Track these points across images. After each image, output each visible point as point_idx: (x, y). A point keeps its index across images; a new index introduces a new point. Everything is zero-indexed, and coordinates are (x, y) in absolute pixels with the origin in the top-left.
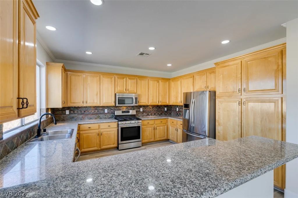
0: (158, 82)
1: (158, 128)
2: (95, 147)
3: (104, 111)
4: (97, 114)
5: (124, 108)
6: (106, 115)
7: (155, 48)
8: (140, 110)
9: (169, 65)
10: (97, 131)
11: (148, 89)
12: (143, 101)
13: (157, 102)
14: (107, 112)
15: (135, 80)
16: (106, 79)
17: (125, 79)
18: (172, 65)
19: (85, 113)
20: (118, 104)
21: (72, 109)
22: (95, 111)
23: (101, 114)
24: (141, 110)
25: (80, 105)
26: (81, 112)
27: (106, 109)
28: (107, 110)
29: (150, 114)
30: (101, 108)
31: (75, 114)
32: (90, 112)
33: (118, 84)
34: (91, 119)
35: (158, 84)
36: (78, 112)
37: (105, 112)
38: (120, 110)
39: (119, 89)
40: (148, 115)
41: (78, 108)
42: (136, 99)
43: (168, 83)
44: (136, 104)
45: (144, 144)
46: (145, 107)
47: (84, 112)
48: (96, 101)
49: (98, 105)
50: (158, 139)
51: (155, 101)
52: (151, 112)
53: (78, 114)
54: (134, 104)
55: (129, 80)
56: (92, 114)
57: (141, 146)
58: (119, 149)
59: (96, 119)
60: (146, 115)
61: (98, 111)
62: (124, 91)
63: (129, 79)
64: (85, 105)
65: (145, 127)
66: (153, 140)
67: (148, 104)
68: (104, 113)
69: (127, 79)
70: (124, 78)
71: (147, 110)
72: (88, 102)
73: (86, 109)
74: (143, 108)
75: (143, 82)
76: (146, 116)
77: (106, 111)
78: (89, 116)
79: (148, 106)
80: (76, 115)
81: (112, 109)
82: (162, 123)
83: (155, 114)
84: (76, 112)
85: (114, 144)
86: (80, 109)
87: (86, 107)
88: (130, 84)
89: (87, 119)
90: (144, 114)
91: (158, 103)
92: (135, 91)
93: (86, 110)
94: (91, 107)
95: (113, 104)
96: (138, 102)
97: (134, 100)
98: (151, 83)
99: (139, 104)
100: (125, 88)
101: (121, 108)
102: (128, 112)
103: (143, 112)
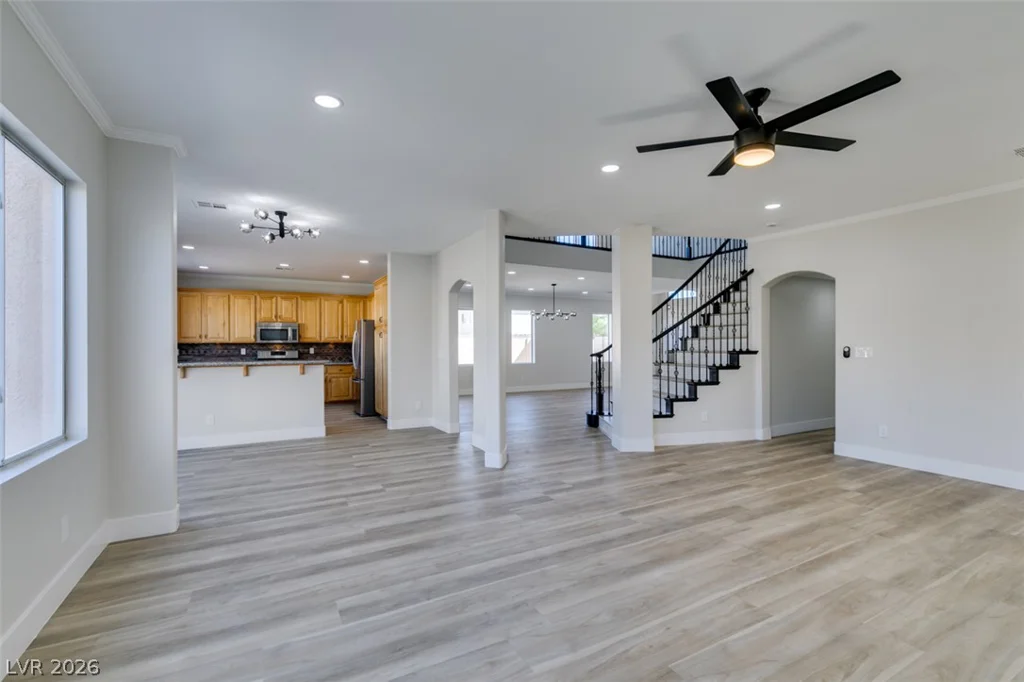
0: (342, 302)
1: (334, 380)
3: (240, 350)
4: (226, 356)
5: (278, 347)
6: (242, 359)
8: (309, 351)
9: (346, 277)
11: (321, 314)
12: (311, 335)
14: (245, 354)
15: (294, 301)
16: (240, 301)
17: (274, 300)
19: (206, 354)
20: (261, 339)
21: (184, 347)
22: (223, 351)
23: (233, 356)
24: (312, 351)
25: (197, 340)
26: (199, 352)
27: (243, 347)
28: (245, 349)
29: (330, 357)
30: (234, 347)
31: (189, 355)
32: (214, 352)
33: (262, 307)
35: (341, 305)
36: (193, 352)
37: (242, 354)
38: (269, 349)
39: (264, 314)
40: (326, 359)
41: (193, 345)
42: (294, 331)
43: (362, 304)
44: (293, 339)
46: (319, 345)
47: (205, 352)
48: (221, 335)
49: (226, 340)
50: (335, 399)
51: (334, 335)
52: (332, 355)
53: (194, 355)
54: (290, 340)
55: (283, 301)
56: (217, 358)
60: (321, 359)
61: (229, 351)
62: (272, 320)
63: (282, 298)
64: (204, 341)
68: (239, 355)
69: (279, 299)
70: (272, 297)
71: (324, 350)
72: (209, 336)
73: (207, 348)
74: (316, 347)
75: (309, 303)
77: (243, 352)
79: (325, 344)
80: (191, 357)
81: (252, 348)
82: (341, 371)
83: (340, 359)
84: (190, 352)
86: (196, 348)
87: (204, 344)
88: (285, 308)
90: (318, 358)
92: (294, 318)
94: (215, 344)
95: (252, 340)
96: (300, 337)
97: (290, 334)
98: (326, 304)
99: (301, 341)
100: (274, 313)
101: (272, 347)
102: (283, 353)
103: (316, 354)
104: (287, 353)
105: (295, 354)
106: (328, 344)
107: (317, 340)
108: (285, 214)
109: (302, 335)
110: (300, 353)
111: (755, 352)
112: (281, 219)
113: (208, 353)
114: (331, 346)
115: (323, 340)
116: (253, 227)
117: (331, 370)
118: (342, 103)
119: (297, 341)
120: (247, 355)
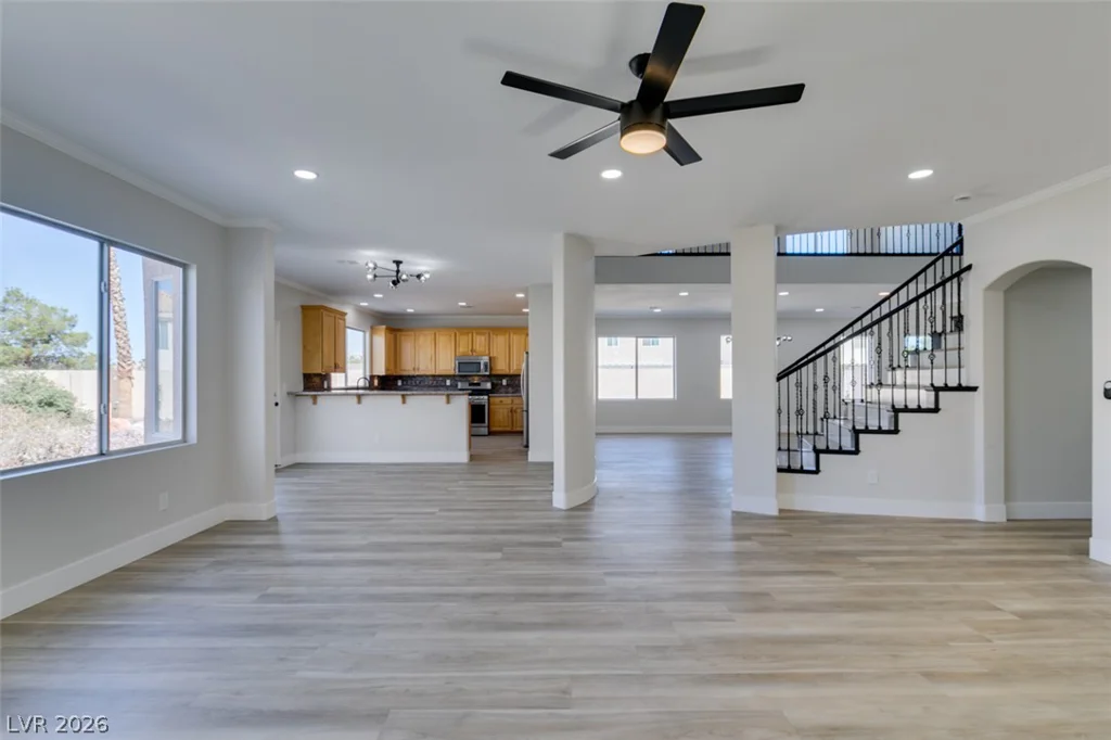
3: (445, 382)
4: (435, 386)
5: (476, 378)
6: (449, 390)
8: (502, 382)
9: (526, 310)
11: (510, 348)
12: (501, 367)
14: (449, 384)
15: (487, 336)
16: (444, 337)
17: (470, 335)
20: (460, 371)
21: (404, 378)
22: (432, 382)
23: (441, 386)
24: (504, 382)
25: (412, 373)
26: (416, 383)
27: (448, 379)
30: (440, 379)
31: (408, 385)
32: (426, 383)
33: (460, 343)
36: (411, 381)
37: (447, 384)
38: (468, 380)
39: (462, 350)
41: (410, 377)
42: (486, 364)
44: (485, 371)
45: (491, 433)
46: (510, 377)
47: (420, 383)
48: (430, 368)
49: (433, 373)
53: (412, 385)
54: (483, 373)
56: (429, 387)
57: (488, 435)
61: (437, 382)
62: (468, 353)
63: (477, 334)
64: (417, 373)
65: (496, 407)
66: (509, 429)
68: (445, 385)
69: (475, 334)
70: (469, 333)
71: (515, 382)
72: (421, 369)
74: (507, 379)
75: (500, 337)
77: (448, 382)
79: (515, 376)
80: (410, 387)
81: (455, 379)
84: (409, 382)
86: (413, 379)
87: (418, 376)
88: (480, 342)
90: (510, 389)
92: (487, 352)
93: (420, 379)
94: (427, 376)
95: (452, 373)
96: (491, 369)
97: (482, 367)
99: (494, 373)
100: (470, 347)
101: (470, 379)
102: (478, 384)
103: (508, 385)
104: (482, 383)
105: (489, 386)
107: (507, 372)
108: (401, 262)
109: (494, 368)
110: (493, 384)
111: (974, 389)
112: (398, 266)
113: (422, 384)
115: (512, 372)
116: (375, 276)
118: (318, 175)
119: (487, 373)
120: (451, 385)
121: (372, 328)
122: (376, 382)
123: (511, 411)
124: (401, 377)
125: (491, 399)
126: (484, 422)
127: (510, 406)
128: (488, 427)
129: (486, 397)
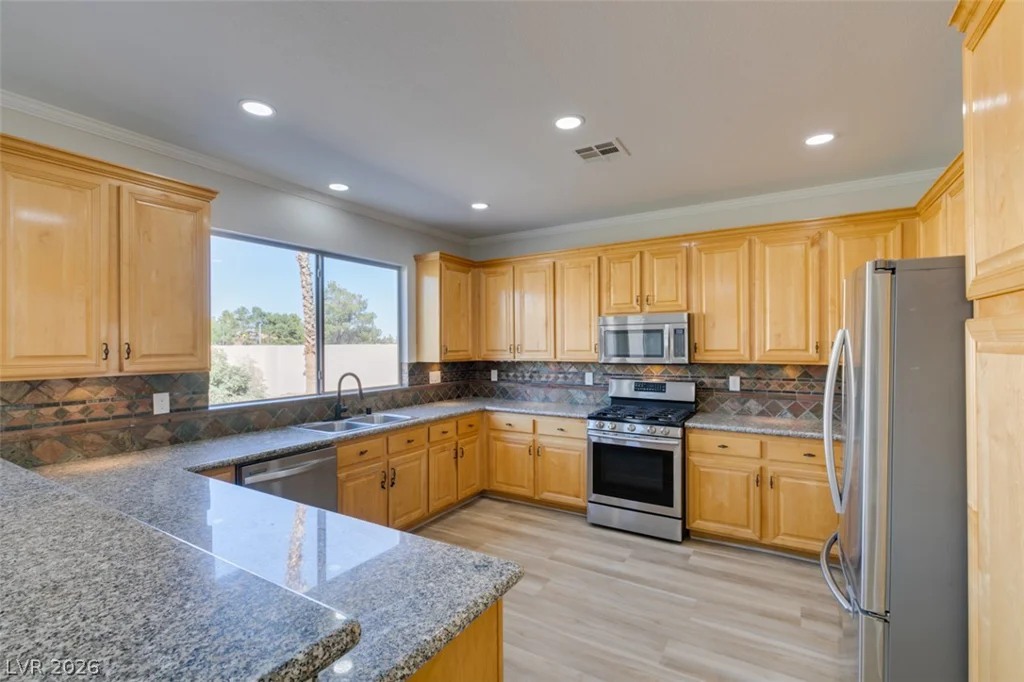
1: (782, 479)
2: (523, 487)
3: (583, 378)
4: (561, 386)
5: (656, 371)
6: (588, 395)
7: (583, 119)
8: (727, 385)
9: (819, 140)
10: (529, 438)
11: (751, 285)
12: (723, 342)
13: (807, 349)
14: (591, 383)
15: (682, 258)
16: (573, 272)
17: (636, 260)
18: (838, 135)
19: (533, 380)
20: (606, 355)
22: (557, 378)
23: (572, 386)
24: (734, 383)
26: (523, 377)
27: (590, 371)
28: (591, 374)
29: (785, 408)
30: (573, 369)
31: (509, 381)
32: (543, 379)
33: (612, 283)
34: (546, 399)
35: (814, 253)
36: (515, 376)
37: (587, 383)
39: (613, 298)
40: (771, 411)
42: (677, 335)
44: (676, 355)
45: (688, 537)
46: (754, 369)
47: (531, 377)
48: (543, 346)
49: (550, 355)
50: (790, 543)
51: (794, 340)
52: (794, 399)
53: (517, 382)
54: (671, 357)
55: (655, 260)
56: (549, 386)
57: (680, 540)
58: (590, 520)
59: (559, 400)
60: (761, 408)
61: (566, 378)
62: (634, 308)
63: (655, 256)
64: (518, 357)
65: (709, 461)
66: (750, 533)
67: (747, 356)
68: (582, 386)
69: (647, 257)
70: (633, 257)
71: (768, 385)
73: (535, 369)
74: (744, 375)
75: (718, 257)
76: (762, 414)
77: (589, 379)
78: (541, 392)
79: (770, 368)
80: (512, 385)
81: (609, 372)
82: (811, 460)
84: (512, 375)
85: (577, 497)
86: (521, 369)
89: (536, 399)
90: (752, 404)
91: (812, 350)
92: (681, 302)
93: (535, 372)
95: (593, 356)
96: (693, 348)
97: (668, 342)
98: (769, 255)
99: (699, 358)
100: (636, 292)
101: (641, 371)
102: (660, 388)
103: (745, 393)
104: (669, 385)
105: (686, 392)
106: (782, 366)
107: (745, 358)
109: (700, 346)
110: (700, 389)
113: (536, 379)
114: (790, 373)
115: (757, 359)
117: (776, 450)
119: (686, 359)
120: (596, 385)
121: (418, 259)
122: (435, 377)
123: (759, 481)
124: (496, 365)
125: (692, 438)
126: (670, 504)
127: (755, 466)
128: (684, 519)
129: (678, 432)
